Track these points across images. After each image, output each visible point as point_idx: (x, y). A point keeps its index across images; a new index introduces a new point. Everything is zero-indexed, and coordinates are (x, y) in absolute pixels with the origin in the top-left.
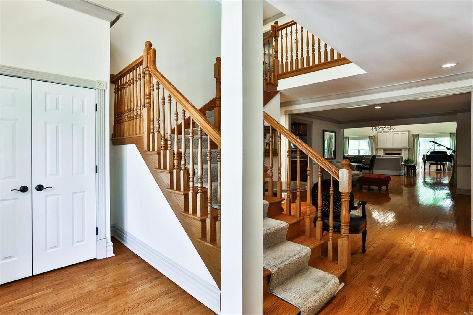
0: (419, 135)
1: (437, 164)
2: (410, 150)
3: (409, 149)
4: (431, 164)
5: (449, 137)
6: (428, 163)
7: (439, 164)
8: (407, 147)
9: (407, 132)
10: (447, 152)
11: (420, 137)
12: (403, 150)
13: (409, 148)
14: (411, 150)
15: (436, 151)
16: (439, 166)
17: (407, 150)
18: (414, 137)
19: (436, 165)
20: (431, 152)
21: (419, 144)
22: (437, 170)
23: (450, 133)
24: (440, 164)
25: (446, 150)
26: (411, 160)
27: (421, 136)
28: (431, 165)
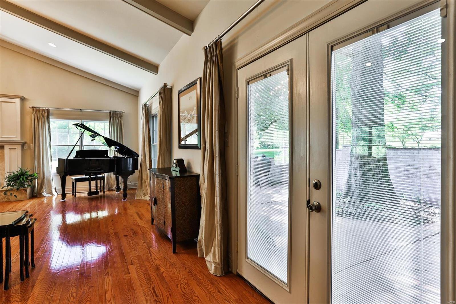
0: (48, 111)
1: (89, 180)
2: (26, 147)
3: (23, 144)
4: (77, 180)
5: (109, 120)
6: (70, 179)
7: (93, 179)
8: (18, 139)
9: (18, 101)
10: (107, 151)
11: (50, 117)
12: (7, 148)
13: (25, 143)
14: (29, 147)
15: (86, 148)
16: (93, 183)
17: (19, 148)
18: (35, 115)
19: (88, 182)
20: (77, 152)
21: (50, 132)
22: (90, 193)
23: (110, 113)
24: (96, 179)
25: (106, 148)
26: (28, 173)
27: (52, 115)
28: (77, 183)
